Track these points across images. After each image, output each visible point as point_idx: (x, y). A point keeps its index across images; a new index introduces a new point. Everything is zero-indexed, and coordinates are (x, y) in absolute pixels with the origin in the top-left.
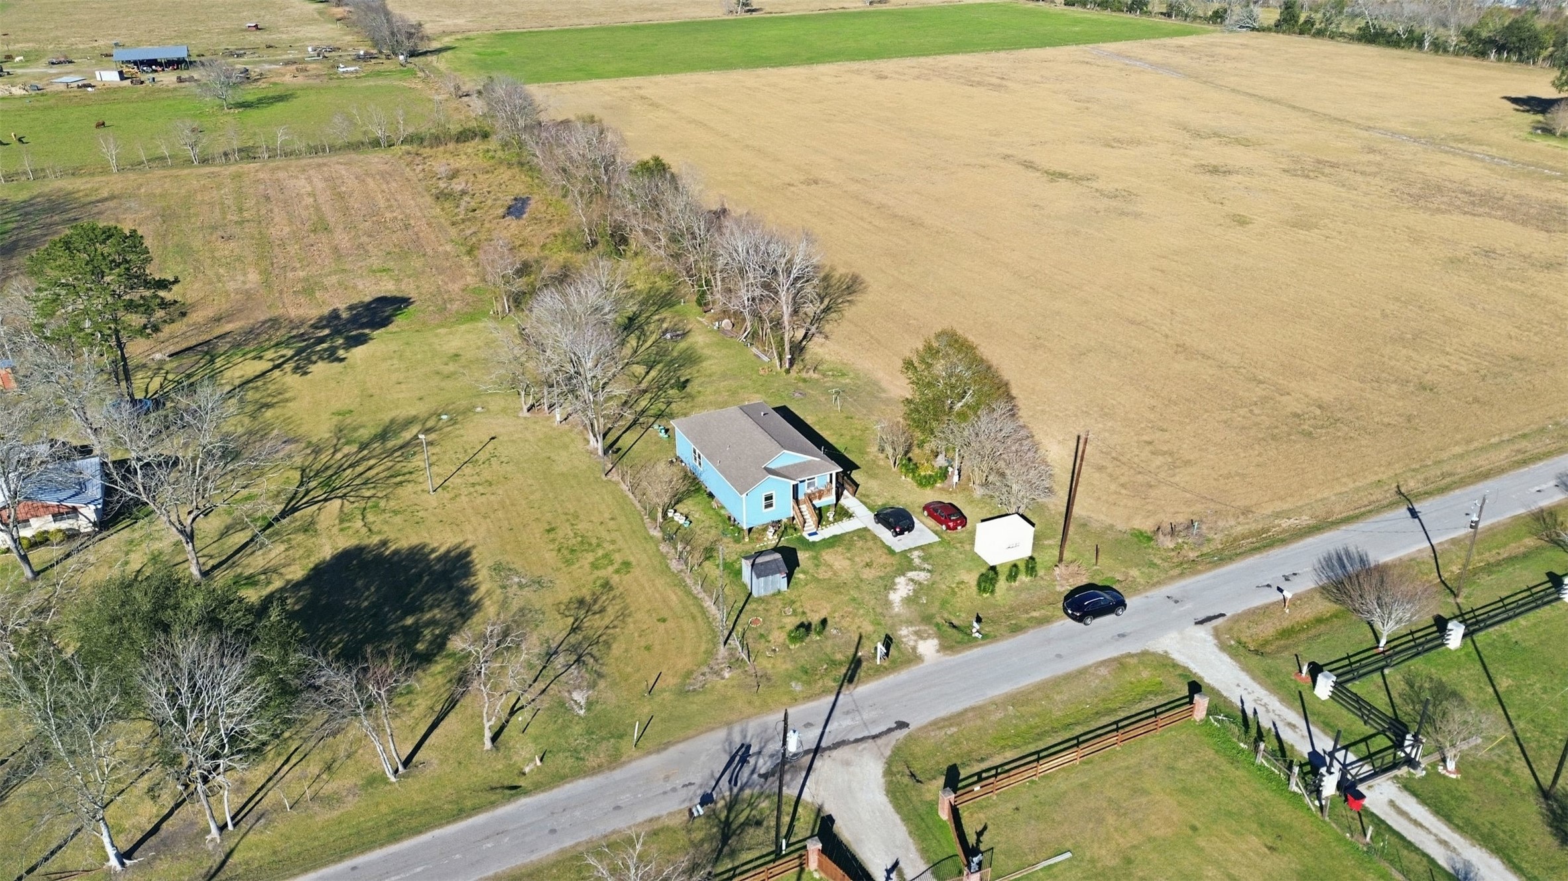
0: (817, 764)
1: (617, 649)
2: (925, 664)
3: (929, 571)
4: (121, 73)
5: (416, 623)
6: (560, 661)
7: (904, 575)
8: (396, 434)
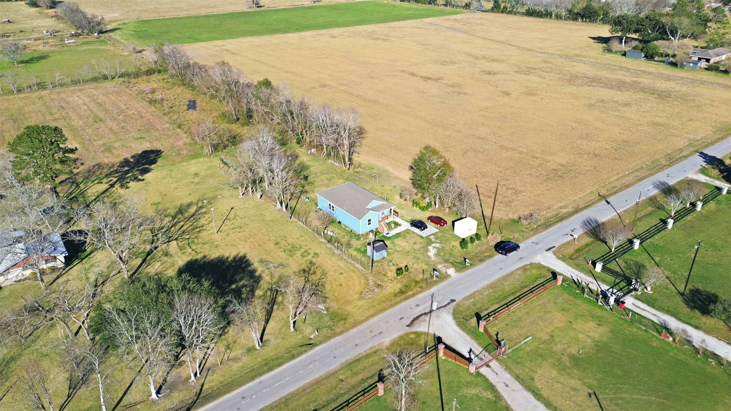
1: (328, 287)
2: (453, 277)
3: (439, 243)
5: (237, 286)
7: (430, 245)
8: (186, 211)
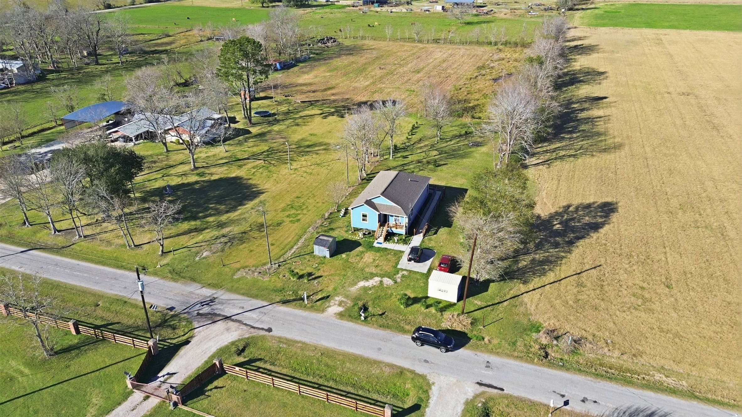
0: (219, 322)
1: (243, 246)
3: (396, 282)
4: (443, 7)
5: (213, 207)
6: (223, 240)
7: (382, 278)
8: (316, 146)
